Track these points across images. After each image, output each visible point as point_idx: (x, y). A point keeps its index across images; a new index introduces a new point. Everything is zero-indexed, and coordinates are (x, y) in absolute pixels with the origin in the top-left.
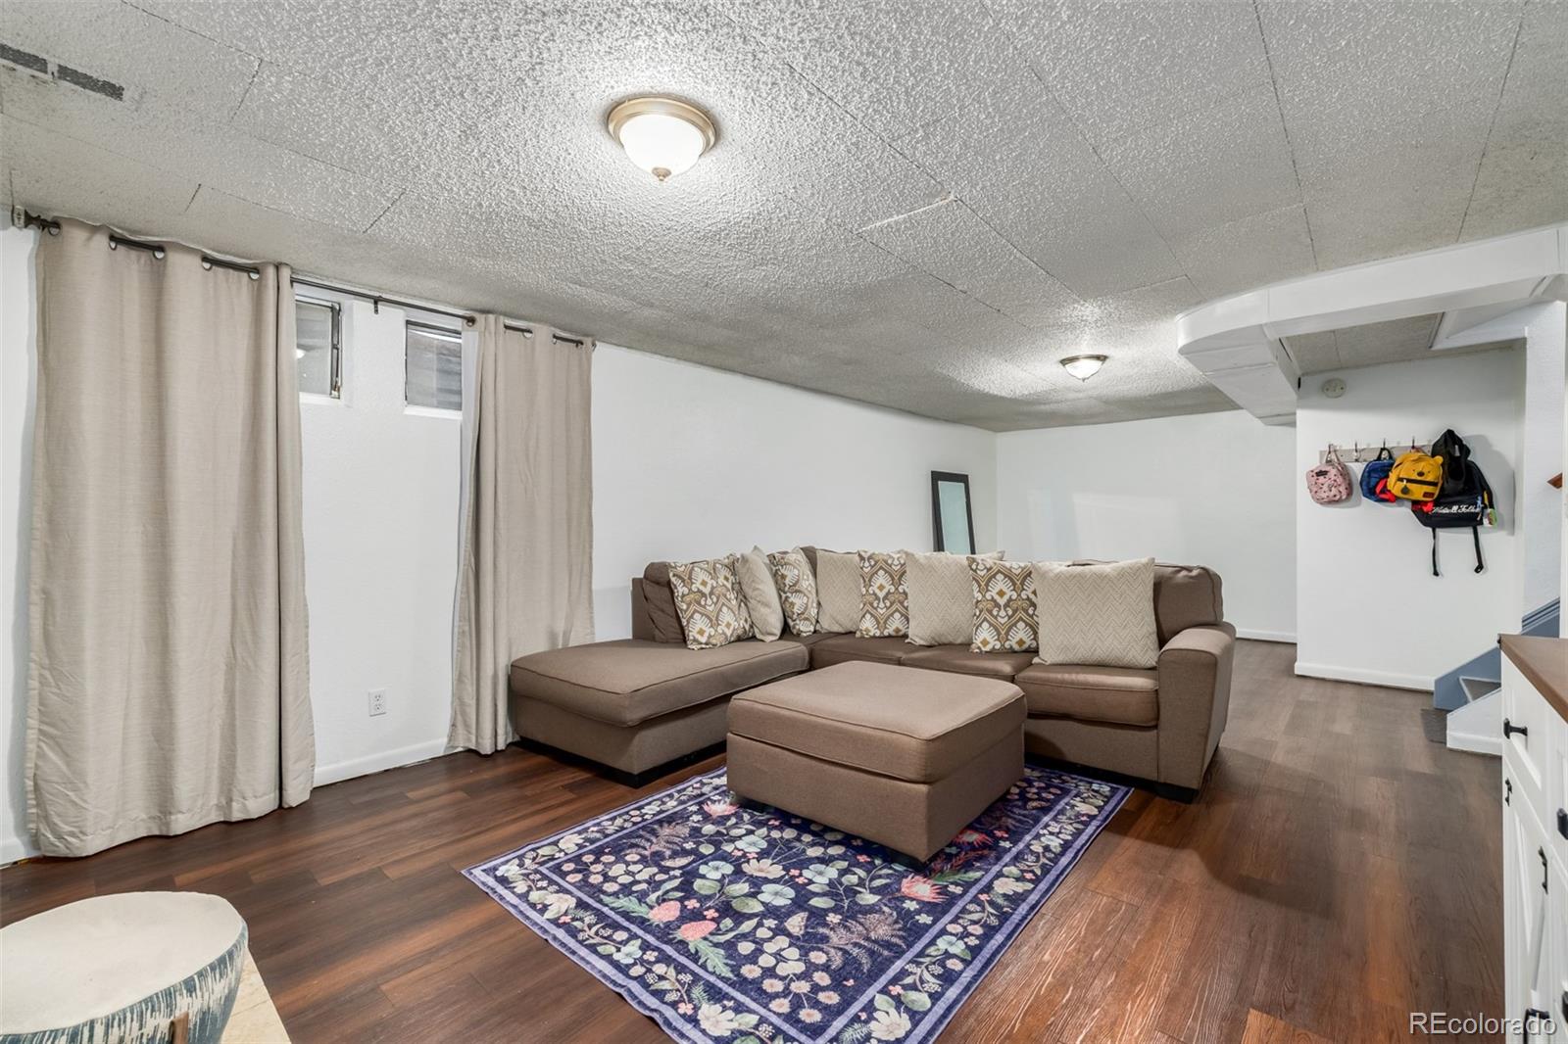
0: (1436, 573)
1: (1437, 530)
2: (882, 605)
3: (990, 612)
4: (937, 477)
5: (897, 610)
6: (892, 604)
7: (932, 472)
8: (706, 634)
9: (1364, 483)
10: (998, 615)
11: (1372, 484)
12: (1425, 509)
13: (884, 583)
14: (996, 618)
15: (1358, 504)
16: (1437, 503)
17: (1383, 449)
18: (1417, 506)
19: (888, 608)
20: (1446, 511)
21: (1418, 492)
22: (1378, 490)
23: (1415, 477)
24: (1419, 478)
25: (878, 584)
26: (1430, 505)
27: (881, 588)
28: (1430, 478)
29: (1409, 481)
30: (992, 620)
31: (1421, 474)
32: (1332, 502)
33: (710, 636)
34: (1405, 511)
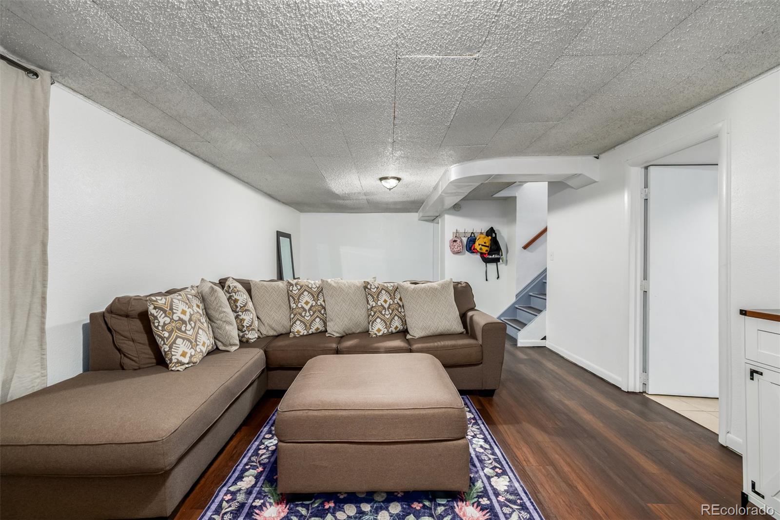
0: (487, 280)
1: (487, 264)
2: (308, 314)
3: (381, 312)
4: (279, 234)
5: (317, 316)
6: (314, 313)
7: (277, 231)
8: (188, 355)
9: (468, 246)
10: (385, 314)
11: (470, 246)
12: (485, 256)
13: (309, 300)
14: (384, 316)
15: (464, 254)
16: (489, 254)
17: (472, 233)
18: (482, 254)
19: (311, 316)
20: (490, 257)
21: (484, 249)
22: (472, 248)
23: (483, 244)
24: (485, 244)
25: (304, 301)
26: (487, 254)
27: (307, 303)
28: (487, 245)
29: (482, 245)
30: (382, 317)
31: (485, 243)
32: (458, 253)
33: (191, 356)
34: (478, 256)
